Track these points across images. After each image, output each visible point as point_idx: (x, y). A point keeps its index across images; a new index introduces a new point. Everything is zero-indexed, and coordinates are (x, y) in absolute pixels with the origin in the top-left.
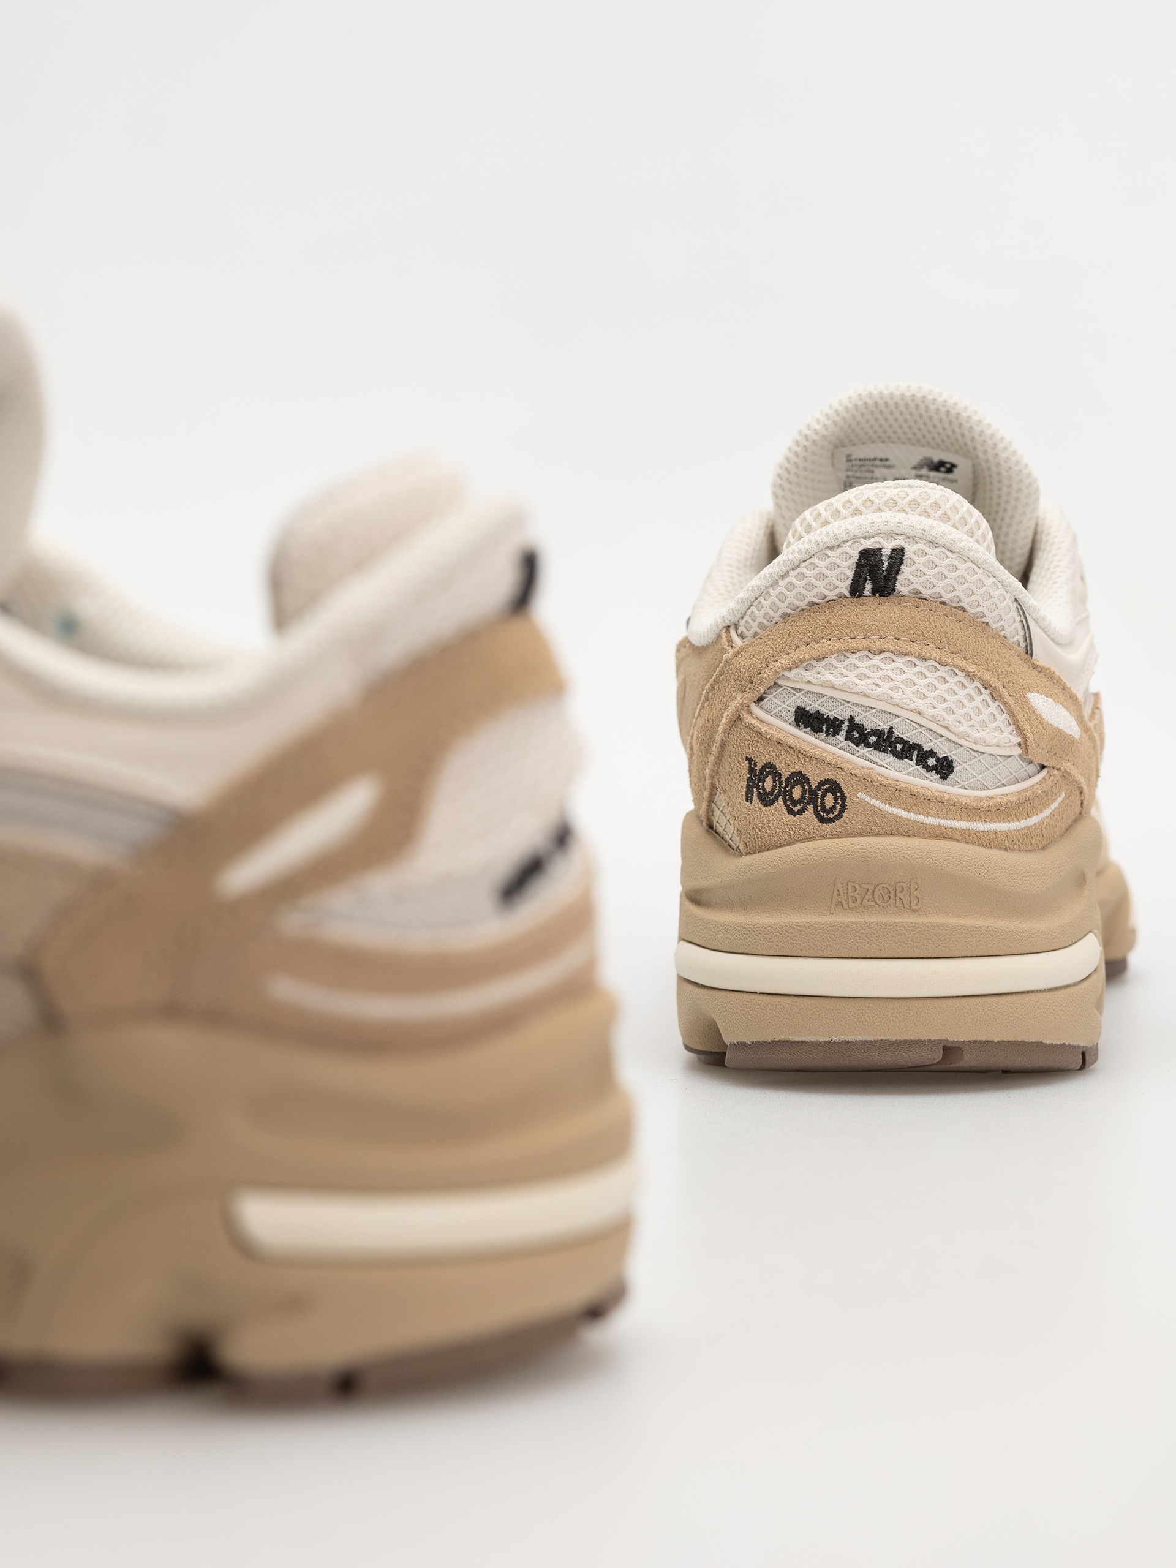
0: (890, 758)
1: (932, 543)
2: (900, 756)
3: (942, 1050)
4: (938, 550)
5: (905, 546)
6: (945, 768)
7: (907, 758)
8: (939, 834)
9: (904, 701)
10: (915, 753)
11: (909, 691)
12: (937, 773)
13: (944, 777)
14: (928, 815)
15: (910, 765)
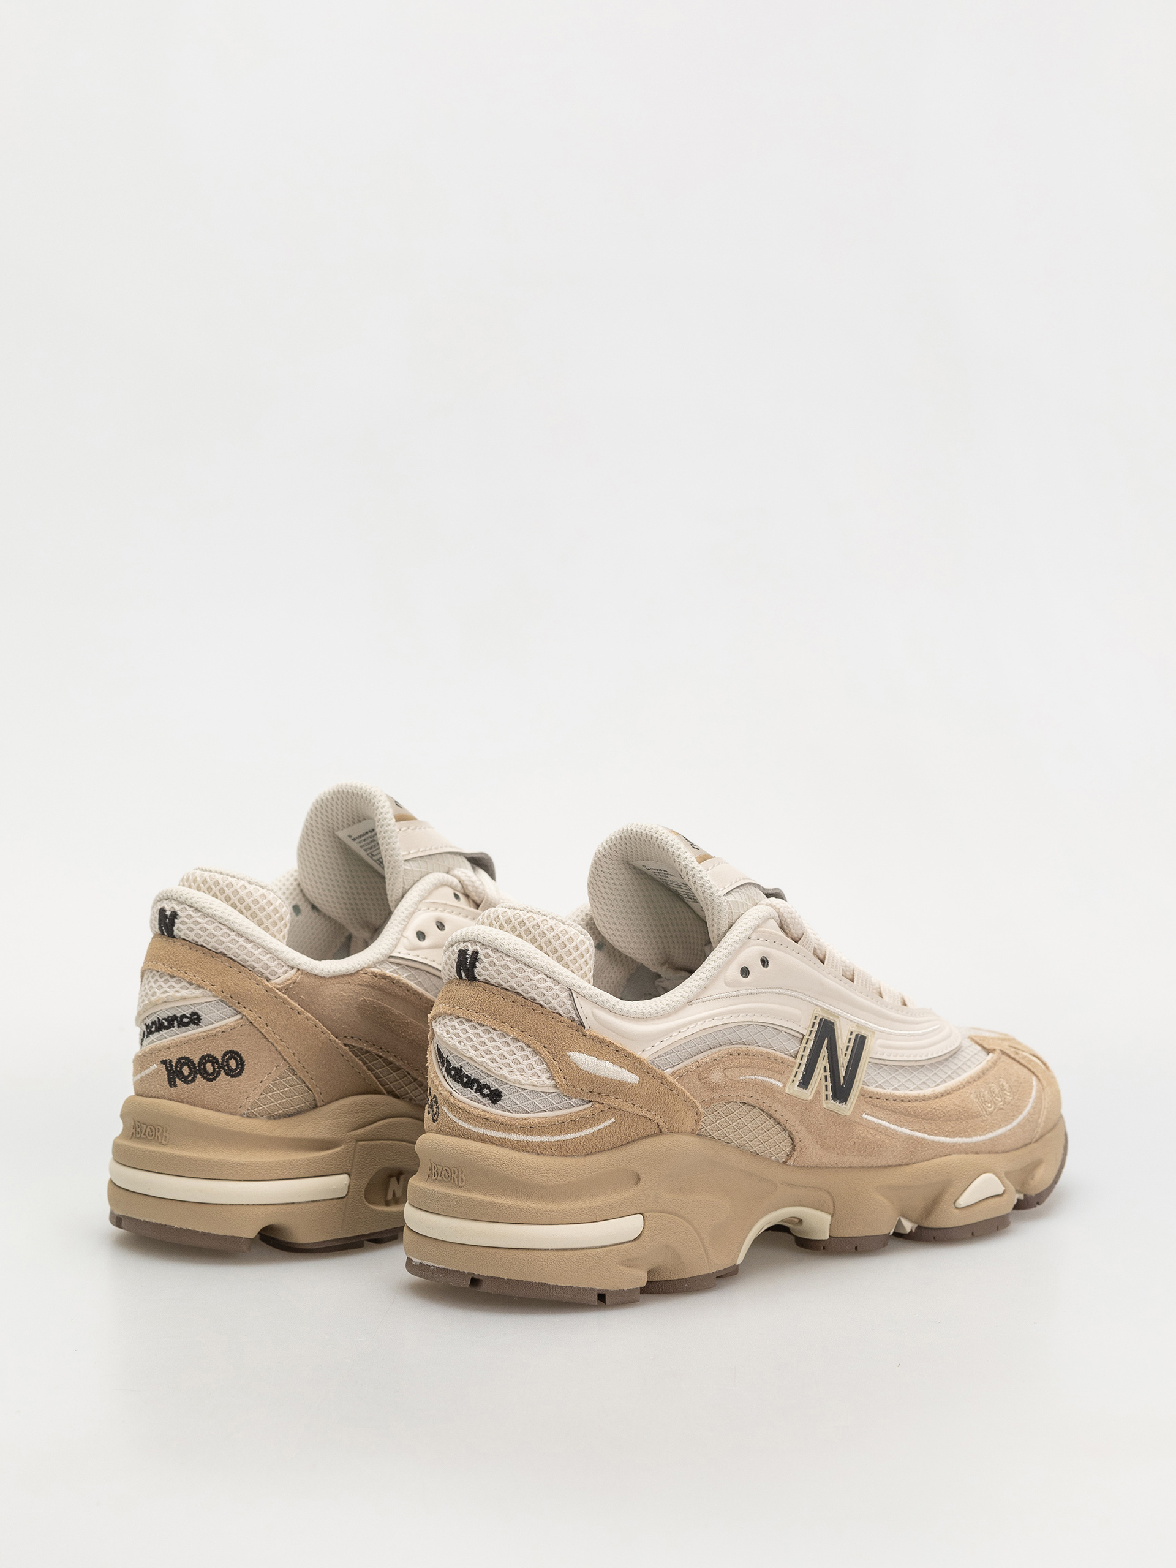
0: (459, 1086)
1: (496, 950)
2: (465, 1085)
3: (470, 1280)
4: (499, 954)
5: (479, 949)
6: (495, 1096)
7: (469, 1087)
8: (483, 1139)
9: (464, 1051)
10: (476, 1085)
11: (468, 1044)
12: (490, 1099)
13: (494, 1102)
14: (476, 1125)
15: (471, 1092)
